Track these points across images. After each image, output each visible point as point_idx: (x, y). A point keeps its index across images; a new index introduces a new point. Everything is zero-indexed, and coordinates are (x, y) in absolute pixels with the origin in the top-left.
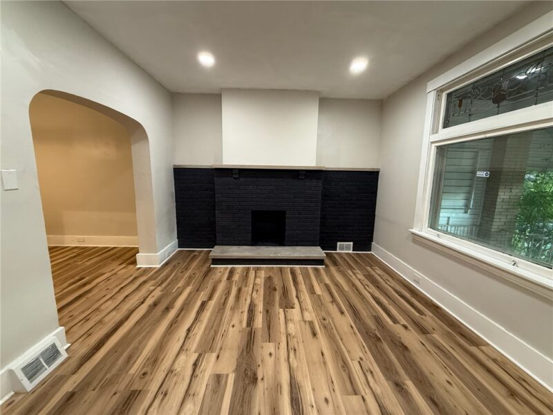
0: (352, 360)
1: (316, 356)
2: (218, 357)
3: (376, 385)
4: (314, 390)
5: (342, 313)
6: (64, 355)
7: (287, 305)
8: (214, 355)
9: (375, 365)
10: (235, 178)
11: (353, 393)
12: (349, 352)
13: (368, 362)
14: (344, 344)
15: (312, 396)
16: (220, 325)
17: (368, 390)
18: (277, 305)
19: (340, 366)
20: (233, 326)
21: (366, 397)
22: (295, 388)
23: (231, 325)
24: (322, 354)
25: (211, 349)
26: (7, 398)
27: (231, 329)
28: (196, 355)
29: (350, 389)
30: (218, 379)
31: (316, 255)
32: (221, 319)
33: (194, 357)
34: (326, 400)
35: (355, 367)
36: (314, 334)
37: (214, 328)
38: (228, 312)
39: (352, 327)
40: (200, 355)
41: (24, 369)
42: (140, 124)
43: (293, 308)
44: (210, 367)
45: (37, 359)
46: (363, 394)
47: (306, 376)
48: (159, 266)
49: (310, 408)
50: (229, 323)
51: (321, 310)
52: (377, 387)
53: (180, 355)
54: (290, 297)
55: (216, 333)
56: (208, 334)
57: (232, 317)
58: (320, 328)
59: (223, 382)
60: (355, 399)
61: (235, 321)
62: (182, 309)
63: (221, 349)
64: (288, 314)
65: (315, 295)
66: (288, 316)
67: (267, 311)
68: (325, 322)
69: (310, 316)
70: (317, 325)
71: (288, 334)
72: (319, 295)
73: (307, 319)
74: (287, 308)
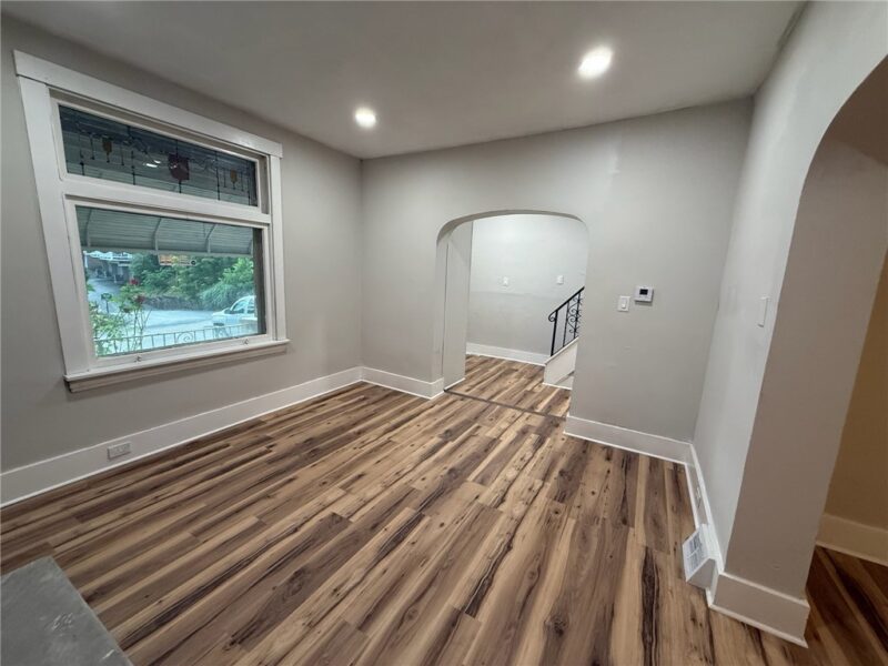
2: (477, 497)
7: (337, 521)
8: (480, 501)
16: (459, 536)
18: (346, 532)
20: (442, 525)
23: (444, 528)
25: (482, 508)
27: (447, 522)
30: (483, 481)
32: (454, 545)
33: (503, 508)
36: (360, 477)
37: (470, 534)
38: (435, 558)
40: (497, 506)
43: (334, 515)
44: (489, 494)
50: (446, 533)
53: (522, 515)
55: (470, 527)
56: (480, 528)
57: (434, 544)
59: (479, 478)
61: (436, 531)
63: (471, 504)
64: (351, 510)
65: (263, 520)
66: (357, 507)
67: (375, 527)
68: (329, 481)
69: (333, 493)
70: (343, 482)
71: (386, 487)
72: (260, 517)
73: (342, 492)
74: (341, 518)
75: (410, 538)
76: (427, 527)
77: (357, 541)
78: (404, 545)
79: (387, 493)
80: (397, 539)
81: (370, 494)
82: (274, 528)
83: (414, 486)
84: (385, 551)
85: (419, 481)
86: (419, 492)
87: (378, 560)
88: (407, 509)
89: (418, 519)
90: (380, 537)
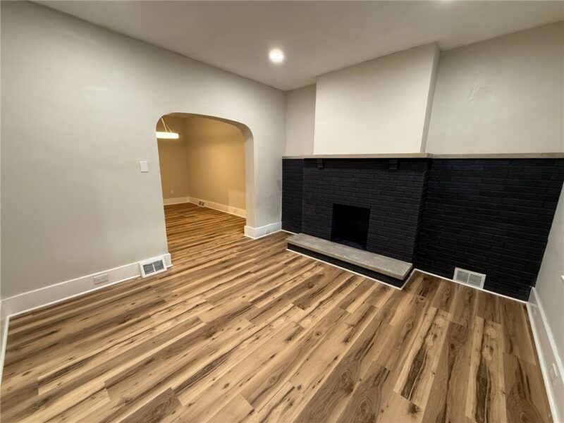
0: (289, 381)
1: (266, 354)
2: (211, 309)
3: (278, 415)
4: (230, 372)
5: (347, 341)
6: (165, 269)
7: (302, 305)
9: (304, 404)
10: (320, 169)
11: (251, 401)
12: (298, 373)
13: (302, 395)
14: (302, 365)
15: (223, 374)
17: (265, 411)
18: (295, 299)
19: (273, 375)
20: (244, 297)
21: (255, 414)
22: (222, 359)
23: (244, 295)
24: (273, 357)
26: (137, 276)
27: (240, 298)
28: (205, 301)
29: (253, 396)
31: (389, 271)
32: (243, 289)
34: (227, 385)
35: (284, 387)
36: (290, 339)
37: (233, 291)
38: (253, 286)
39: (336, 358)
41: (144, 266)
42: (248, 128)
43: (303, 309)
45: (151, 264)
46: (257, 410)
47: (239, 360)
48: (255, 239)
49: (212, 378)
50: (244, 293)
51: (327, 326)
52: (277, 419)
54: (314, 300)
58: (302, 338)
59: (195, 324)
60: (246, 406)
61: (248, 294)
62: (233, 271)
63: (219, 306)
64: (292, 311)
65: (343, 310)
66: (290, 312)
67: (280, 300)
68: (314, 337)
69: (309, 324)
70: (303, 334)
71: (269, 325)
72: (346, 312)
73: (303, 324)
74: (298, 306)
75: (263, 293)
76: (252, 297)
77: (289, 295)
78: (267, 291)
79: (270, 320)
80: (269, 294)
81: (282, 320)
82: (334, 306)
83: (249, 323)
84: (276, 290)
85: (243, 327)
86: (246, 318)
87: (279, 287)
88: (259, 307)
89: (255, 302)
90: (277, 295)
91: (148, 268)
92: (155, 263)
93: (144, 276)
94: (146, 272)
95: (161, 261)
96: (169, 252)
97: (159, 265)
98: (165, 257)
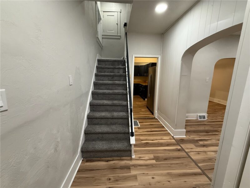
6: (206, 119)
91: (200, 117)
92: (202, 116)
93: (199, 120)
94: (200, 118)
95: (205, 116)
96: (207, 113)
97: (204, 117)
98: (205, 114)
